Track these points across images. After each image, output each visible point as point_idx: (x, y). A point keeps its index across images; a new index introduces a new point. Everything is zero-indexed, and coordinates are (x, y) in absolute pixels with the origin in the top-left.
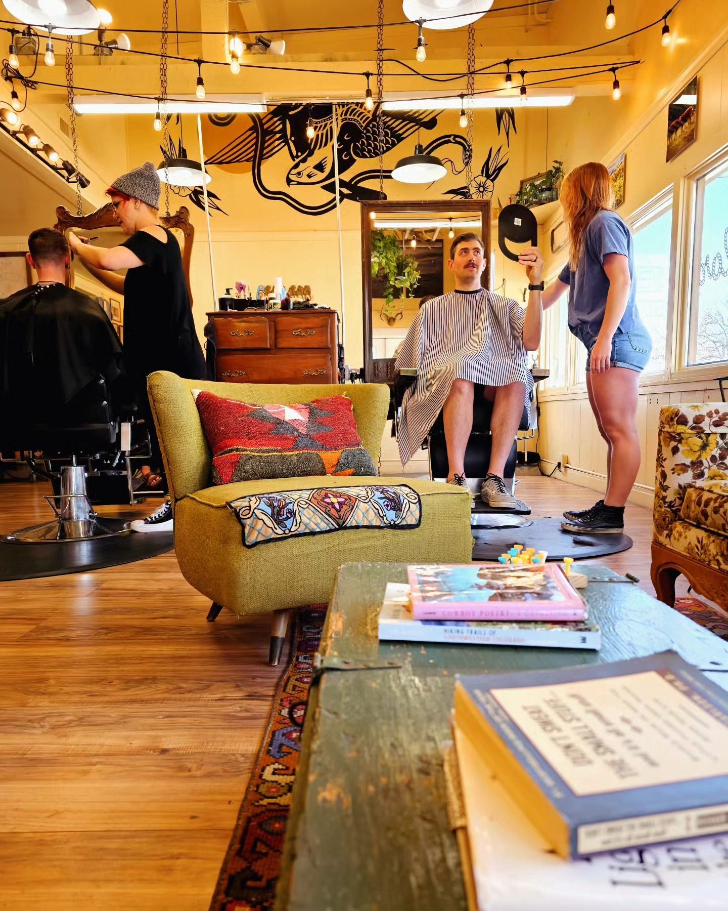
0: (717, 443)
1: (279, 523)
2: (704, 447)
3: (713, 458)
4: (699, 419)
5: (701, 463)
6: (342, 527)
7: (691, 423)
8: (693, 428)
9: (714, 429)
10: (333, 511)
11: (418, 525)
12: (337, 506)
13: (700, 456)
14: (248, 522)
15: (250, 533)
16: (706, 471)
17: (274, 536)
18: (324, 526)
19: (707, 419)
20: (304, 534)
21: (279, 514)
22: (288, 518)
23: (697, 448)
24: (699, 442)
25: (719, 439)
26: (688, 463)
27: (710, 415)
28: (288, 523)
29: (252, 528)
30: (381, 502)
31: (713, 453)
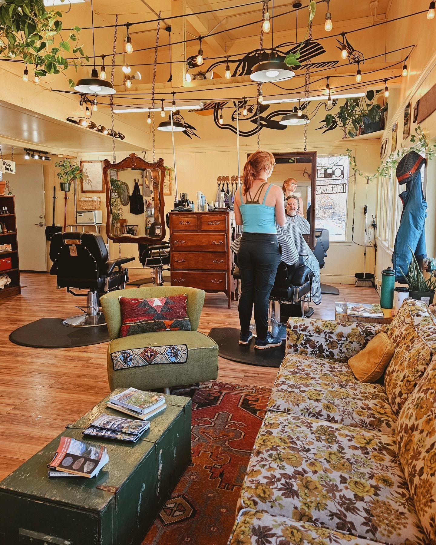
0: (304, 338)
1: (126, 363)
2: (298, 339)
3: (302, 344)
4: (295, 327)
5: (297, 345)
6: (150, 364)
7: (292, 328)
8: (293, 331)
9: (301, 332)
10: (147, 359)
11: (186, 362)
12: (149, 356)
13: (296, 342)
14: (115, 362)
15: (115, 366)
16: (299, 349)
17: (124, 367)
18: (143, 364)
19: (299, 328)
20: (135, 367)
21: (126, 360)
22: (129, 361)
23: (295, 339)
24: (296, 337)
25: (304, 336)
26: (292, 345)
27: (300, 326)
28: (129, 363)
29: (116, 364)
30: (169, 354)
31: (302, 342)
